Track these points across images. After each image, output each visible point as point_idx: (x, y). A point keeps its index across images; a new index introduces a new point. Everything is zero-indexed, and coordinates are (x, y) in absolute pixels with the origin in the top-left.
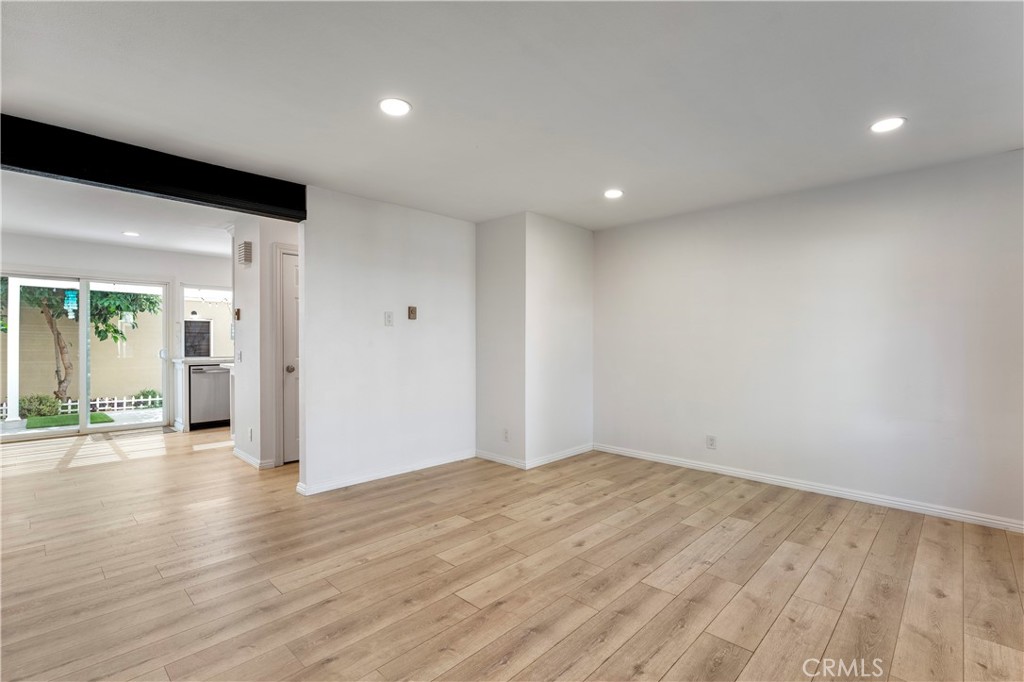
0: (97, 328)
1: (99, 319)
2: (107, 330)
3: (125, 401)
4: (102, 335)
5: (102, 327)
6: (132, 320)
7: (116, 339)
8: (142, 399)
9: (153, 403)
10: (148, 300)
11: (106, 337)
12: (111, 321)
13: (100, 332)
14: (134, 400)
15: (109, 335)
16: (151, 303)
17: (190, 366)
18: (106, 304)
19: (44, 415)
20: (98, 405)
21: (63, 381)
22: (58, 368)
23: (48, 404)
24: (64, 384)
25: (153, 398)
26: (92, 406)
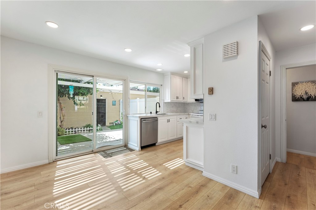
8: (91, 128)
17: (141, 119)
19: (60, 135)
20: (77, 131)
21: (62, 121)
22: (60, 116)
23: (61, 131)
24: (63, 122)
25: (89, 128)
26: (75, 131)
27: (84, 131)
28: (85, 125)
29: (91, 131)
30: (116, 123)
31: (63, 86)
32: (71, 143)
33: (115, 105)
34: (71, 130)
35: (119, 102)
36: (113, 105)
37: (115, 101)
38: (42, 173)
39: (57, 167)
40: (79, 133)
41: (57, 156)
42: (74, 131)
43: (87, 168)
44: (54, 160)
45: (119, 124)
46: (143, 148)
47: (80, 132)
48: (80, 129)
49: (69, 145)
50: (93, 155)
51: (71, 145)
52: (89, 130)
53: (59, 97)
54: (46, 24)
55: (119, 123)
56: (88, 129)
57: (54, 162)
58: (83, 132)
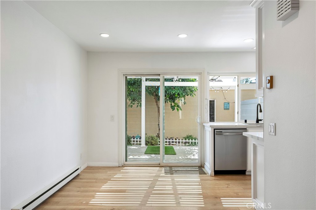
0: (171, 105)
1: (172, 100)
2: (175, 106)
3: (181, 141)
4: (173, 108)
5: (173, 104)
6: (184, 100)
7: (178, 109)
8: (187, 141)
9: (192, 143)
10: (189, 89)
11: (175, 109)
12: (176, 101)
13: (172, 107)
14: (184, 141)
15: (176, 108)
16: (191, 91)
17: (214, 129)
18: (174, 92)
19: (153, 145)
20: (171, 142)
22: (159, 123)
23: (154, 140)
25: (191, 140)
26: (169, 142)
27: (179, 142)
28: (185, 136)
29: (187, 144)
31: (156, 87)
32: (154, 154)
33: (228, 109)
34: (171, 140)
35: (233, 104)
36: (225, 109)
37: (229, 103)
38: (109, 172)
39: (121, 171)
40: (173, 145)
41: (126, 161)
43: (140, 178)
44: (123, 165)
46: (217, 173)
47: (174, 143)
48: (174, 140)
49: (150, 156)
50: (158, 168)
51: (153, 155)
52: (185, 143)
54: (101, 36)
57: (123, 166)
58: (177, 144)
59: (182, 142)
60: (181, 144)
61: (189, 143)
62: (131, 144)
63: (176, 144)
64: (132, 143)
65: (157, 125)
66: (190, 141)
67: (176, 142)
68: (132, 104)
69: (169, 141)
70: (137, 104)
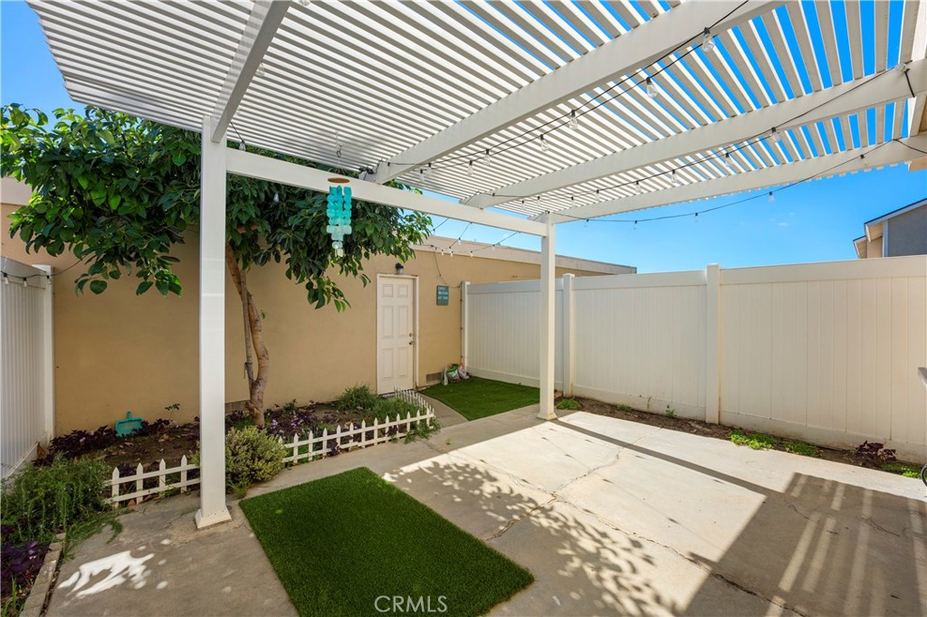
3: (376, 427)
9: (413, 425)
11: (323, 302)
13: (317, 293)
20: (338, 441)
21: (258, 381)
22: (248, 357)
24: (260, 388)
26: (331, 443)
27: (370, 435)
29: (398, 435)
30: (454, 374)
33: (446, 303)
35: (457, 290)
36: (438, 303)
37: (447, 288)
40: (348, 450)
42: (325, 444)
45: (461, 378)
47: (351, 444)
48: (352, 432)
52: (392, 431)
53: (240, 265)
55: (464, 375)
56: (388, 424)
58: (363, 443)
59: (382, 432)
60: (376, 439)
61: (403, 428)
62: (108, 508)
63: (360, 444)
64: (117, 498)
65: (243, 366)
66: (409, 420)
67: (357, 437)
68: (98, 277)
69: (329, 441)
70: (139, 275)
